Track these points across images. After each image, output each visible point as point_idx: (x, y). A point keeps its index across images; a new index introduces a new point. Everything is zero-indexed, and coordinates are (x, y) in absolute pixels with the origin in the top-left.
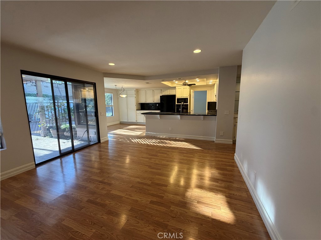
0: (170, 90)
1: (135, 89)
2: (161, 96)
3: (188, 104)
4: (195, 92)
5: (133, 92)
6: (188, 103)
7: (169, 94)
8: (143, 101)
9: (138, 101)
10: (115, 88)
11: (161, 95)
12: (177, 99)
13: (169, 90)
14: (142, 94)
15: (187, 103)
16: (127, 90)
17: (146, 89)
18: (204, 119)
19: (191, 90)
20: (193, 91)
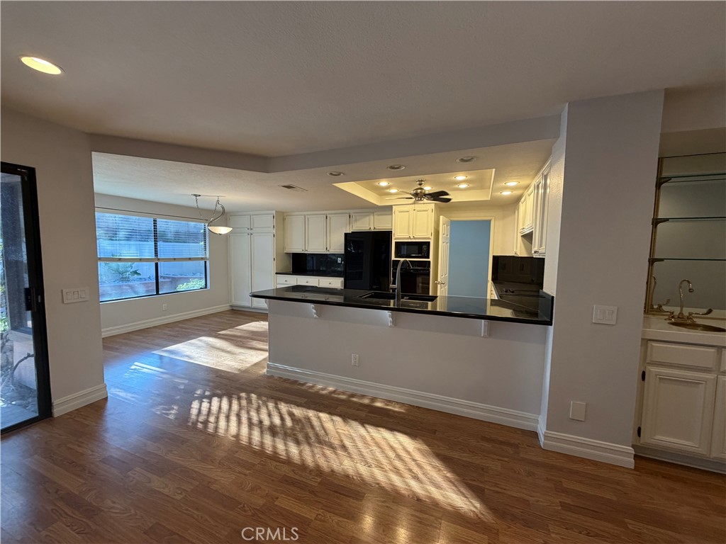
0: (375, 217)
1: (274, 212)
2: (346, 234)
3: (429, 262)
4: (454, 225)
5: (268, 221)
6: (431, 259)
7: (372, 230)
8: (298, 248)
9: (284, 248)
10: (194, 204)
11: (349, 231)
12: (396, 243)
13: (372, 217)
14: (296, 225)
15: (429, 258)
16: (251, 213)
17: (305, 213)
18: (490, 333)
19: (441, 217)
20: (447, 219)
